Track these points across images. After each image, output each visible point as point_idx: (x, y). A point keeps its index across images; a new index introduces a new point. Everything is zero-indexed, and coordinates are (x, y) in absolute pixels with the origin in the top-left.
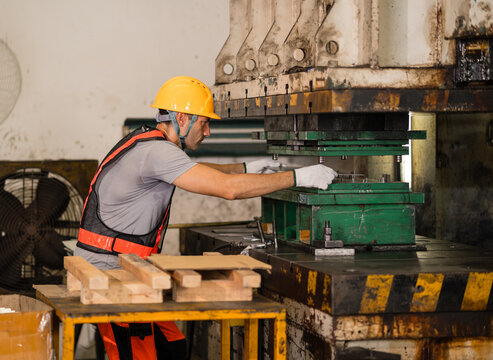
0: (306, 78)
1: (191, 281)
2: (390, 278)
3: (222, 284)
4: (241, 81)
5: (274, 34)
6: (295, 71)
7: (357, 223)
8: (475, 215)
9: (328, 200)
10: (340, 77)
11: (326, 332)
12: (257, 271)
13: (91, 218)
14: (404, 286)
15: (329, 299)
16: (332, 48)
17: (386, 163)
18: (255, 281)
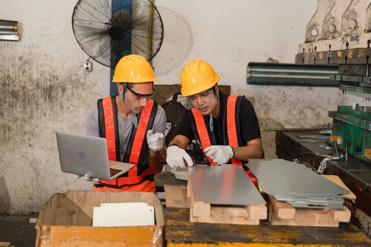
4: (325, 39)
5: (355, 5)
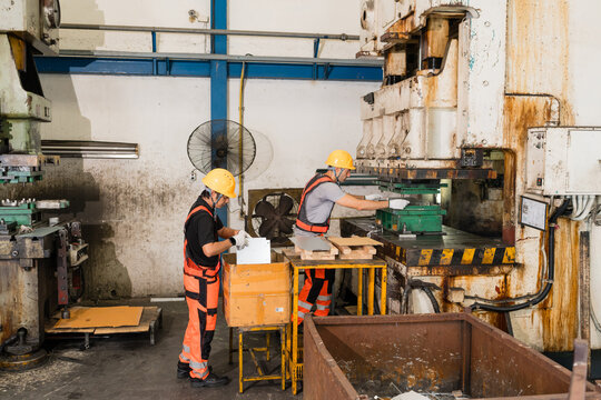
0: (397, 163)
1: (347, 252)
2: (431, 251)
3: (359, 251)
4: (368, 159)
5: (383, 140)
6: (392, 158)
7: (417, 223)
8: (468, 214)
9: (405, 213)
10: (411, 164)
11: (403, 272)
12: (375, 247)
13: (302, 215)
14: (437, 254)
15: (405, 260)
16: (408, 151)
17: (430, 196)
18: (374, 251)
